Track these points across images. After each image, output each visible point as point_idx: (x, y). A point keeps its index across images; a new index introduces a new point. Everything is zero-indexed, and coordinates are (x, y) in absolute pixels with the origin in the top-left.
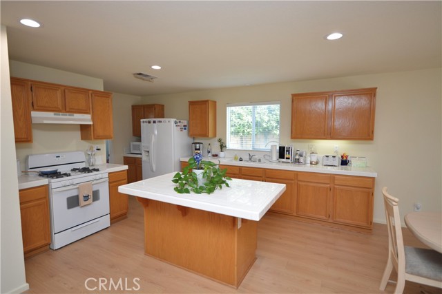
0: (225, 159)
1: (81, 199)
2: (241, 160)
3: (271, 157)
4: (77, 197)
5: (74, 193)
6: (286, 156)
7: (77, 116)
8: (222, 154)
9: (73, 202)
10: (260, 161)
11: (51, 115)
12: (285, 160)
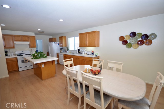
0: (68, 53)
1: (25, 61)
2: (71, 53)
3: (76, 52)
4: (24, 60)
5: (23, 60)
6: (79, 52)
7: (25, 42)
8: (67, 51)
9: (23, 62)
10: (75, 53)
11: (19, 42)
12: (79, 53)
